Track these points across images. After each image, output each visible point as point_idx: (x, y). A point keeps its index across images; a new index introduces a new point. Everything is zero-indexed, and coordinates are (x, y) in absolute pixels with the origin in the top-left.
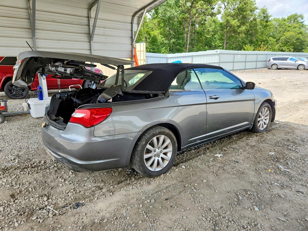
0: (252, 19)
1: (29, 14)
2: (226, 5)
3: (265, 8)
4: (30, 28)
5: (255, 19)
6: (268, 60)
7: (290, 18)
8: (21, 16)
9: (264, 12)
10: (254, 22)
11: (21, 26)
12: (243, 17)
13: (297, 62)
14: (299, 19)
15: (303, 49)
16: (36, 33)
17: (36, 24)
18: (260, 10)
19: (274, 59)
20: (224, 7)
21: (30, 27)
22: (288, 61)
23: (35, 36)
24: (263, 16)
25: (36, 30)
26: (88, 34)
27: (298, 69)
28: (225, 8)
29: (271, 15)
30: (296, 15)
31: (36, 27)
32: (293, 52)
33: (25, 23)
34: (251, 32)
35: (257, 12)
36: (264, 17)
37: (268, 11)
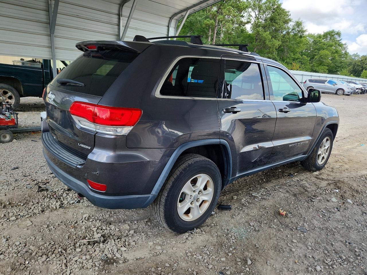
0: (284, 33)
1: (48, 4)
2: (257, 14)
3: (300, 20)
4: (49, 23)
5: (288, 33)
6: (304, 81)
7: (326, 35)
8: (38, 6)
9: (298, 24)
10: (287, 36)
11: (38, 19)
12: (275, 29)
13: (336, 86)
14: (336, 36)
15: (337, 71)
16: (55, 30)
17: (57, 19)
18: (294, 22)
19: (311, 81)
20: (255, 16)
21: (48, 21)
22: (326, 84)
23: (54, 34)
24: (297, 30)
25: (56, 26)
26: (117, 36)
27: (336, 94)
28: (255, 18)
29: (306, 30)
30: (333, 32)
31: (56, 22)
32: (328, 73)
33: (42, 16)
34: (282, 47)
35: (291, 25)
36: (299, 32)
37: (303, 25)
